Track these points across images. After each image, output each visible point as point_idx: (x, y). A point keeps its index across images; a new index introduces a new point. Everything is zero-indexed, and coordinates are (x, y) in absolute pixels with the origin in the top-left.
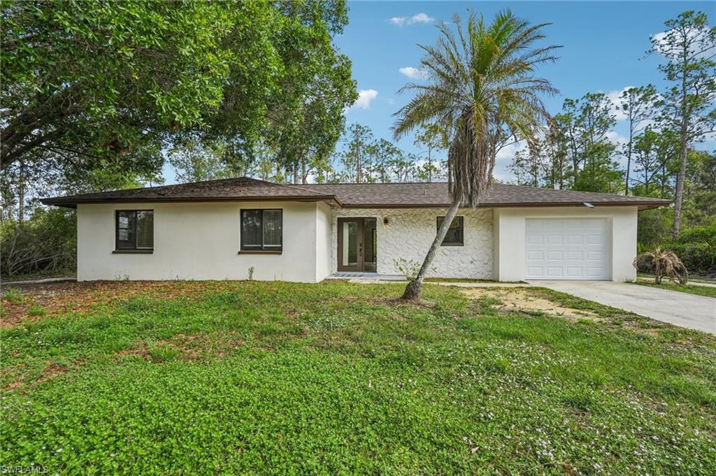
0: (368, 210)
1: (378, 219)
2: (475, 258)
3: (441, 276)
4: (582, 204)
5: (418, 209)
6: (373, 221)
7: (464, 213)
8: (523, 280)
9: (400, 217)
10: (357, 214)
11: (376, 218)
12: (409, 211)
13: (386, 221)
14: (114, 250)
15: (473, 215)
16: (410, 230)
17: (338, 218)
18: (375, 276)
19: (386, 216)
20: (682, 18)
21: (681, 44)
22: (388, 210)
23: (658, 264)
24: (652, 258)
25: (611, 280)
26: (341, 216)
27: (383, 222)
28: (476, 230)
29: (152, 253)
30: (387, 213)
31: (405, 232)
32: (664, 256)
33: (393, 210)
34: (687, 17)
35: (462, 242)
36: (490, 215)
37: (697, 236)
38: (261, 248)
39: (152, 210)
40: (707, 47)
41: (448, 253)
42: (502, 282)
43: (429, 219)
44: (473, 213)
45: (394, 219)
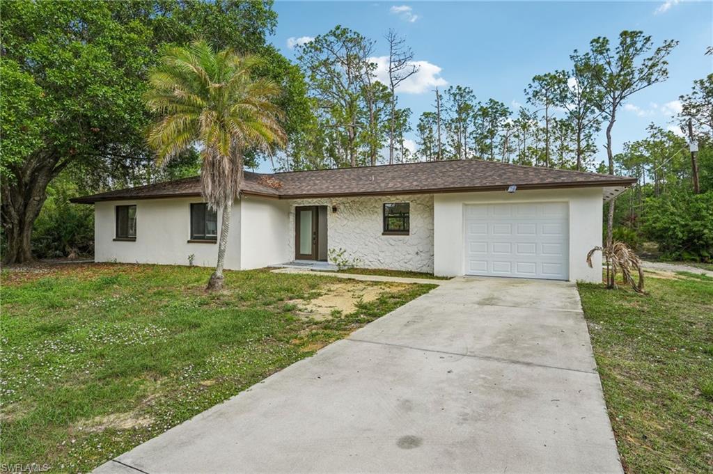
0: (319, 199)
1: (328, 208)
2: (420, 248)
3: (387, 268)
5: (364, 197)
6: (324, 210)
7: (409, 199)
9: (347, 205)
10: (310, 203)
11: (327, 206)
12: (356, 199)
13: (335, 210)
14: (115, 238)
15: (418, 202)
16: (357, 218)
17: (296, 207)
18: (326, 265)
19: (334, 204)
22: (336, 199)
26: (298, 205)
27: (332, 210)
28: (422, 217)
29: (135, 241)
30: (335, 201)
31: (352, 221)
33: (341, 199)
35: (409, 231)
38: (204, 238)
39: (135, 205)
41: (393, 243)
43: (375, 207)
44: (419, 198)
45: (342, 207)
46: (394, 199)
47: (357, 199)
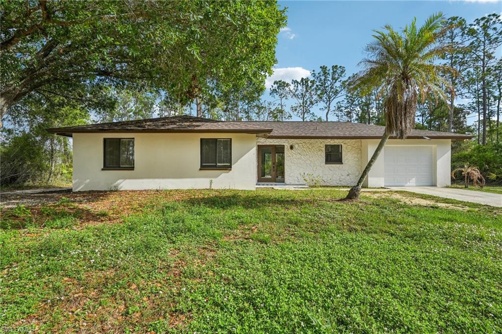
0: (279, 140)
1: (286, 147)
2: (350, 172)
3: (328, 184)
4: (422, 138)
5: (313, 140)
6: (282, 147)
7: (343, 142)
8: (383, 187)
9: (301, 144)
10: (271, 142)
11: (284, 145)
13: (292, 147)
14: (102, 168)
15: (348, 144)
17: (258, 145)
19: (291, 144)
20: (450, 20)
21: (449, 37)
22: (293, 140)
23: (466, 175)
24: (463, 171)
25: (435, 186)
26: (261, 144)
27: (289, 148)
28: (351, 154)
29: (133, 170)
30: (292, 142)
31: (304, 155)
32: (469, 170)
33: (296, 140)
34: (454, 20)
35: (341, 162)
36: (360, 144)
37: (461, 158)
38: (215, 166)
39: (134, 138)
40: (465, 40)
41: (332, 169)
42: (370, 188)
43: (320, 147)
44: (349, 142)
45: (296, 146)
46: (333, 142)
47: (308, 141)
